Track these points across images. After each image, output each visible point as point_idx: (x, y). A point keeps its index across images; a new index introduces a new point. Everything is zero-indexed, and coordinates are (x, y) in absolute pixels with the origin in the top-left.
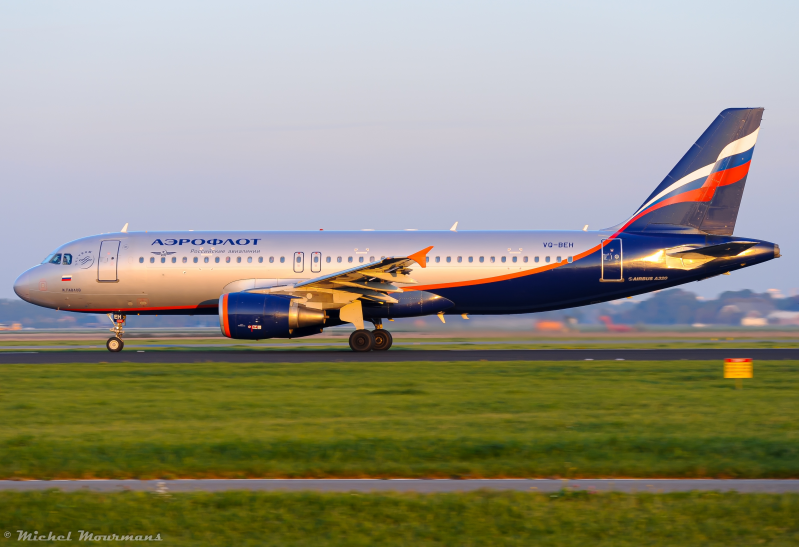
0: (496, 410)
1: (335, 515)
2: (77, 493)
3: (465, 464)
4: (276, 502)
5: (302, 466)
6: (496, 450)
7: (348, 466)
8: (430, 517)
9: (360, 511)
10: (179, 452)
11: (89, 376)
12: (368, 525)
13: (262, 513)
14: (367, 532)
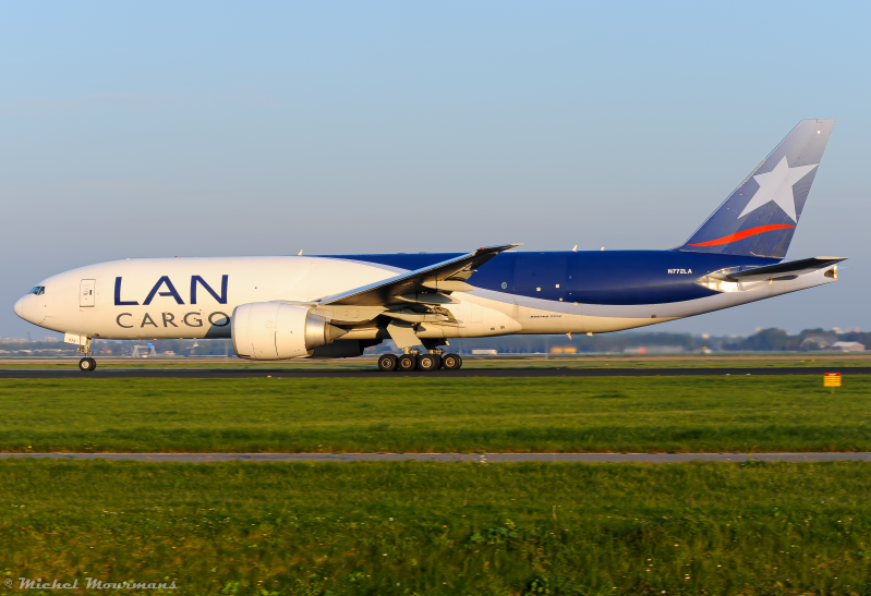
0: (679, 408)
1: (599, 477)
2: (427, 462)
3: (677, 444)
4: (559, 469)
5: (568, 444)
6: (695, 434)
7: (600, 445)
8: (663, 479)
9: (616, 474)
10: (486, 436)
11: (401, 385)
12: (622, 484)
13: (551, 476)
14: (622, 489)
